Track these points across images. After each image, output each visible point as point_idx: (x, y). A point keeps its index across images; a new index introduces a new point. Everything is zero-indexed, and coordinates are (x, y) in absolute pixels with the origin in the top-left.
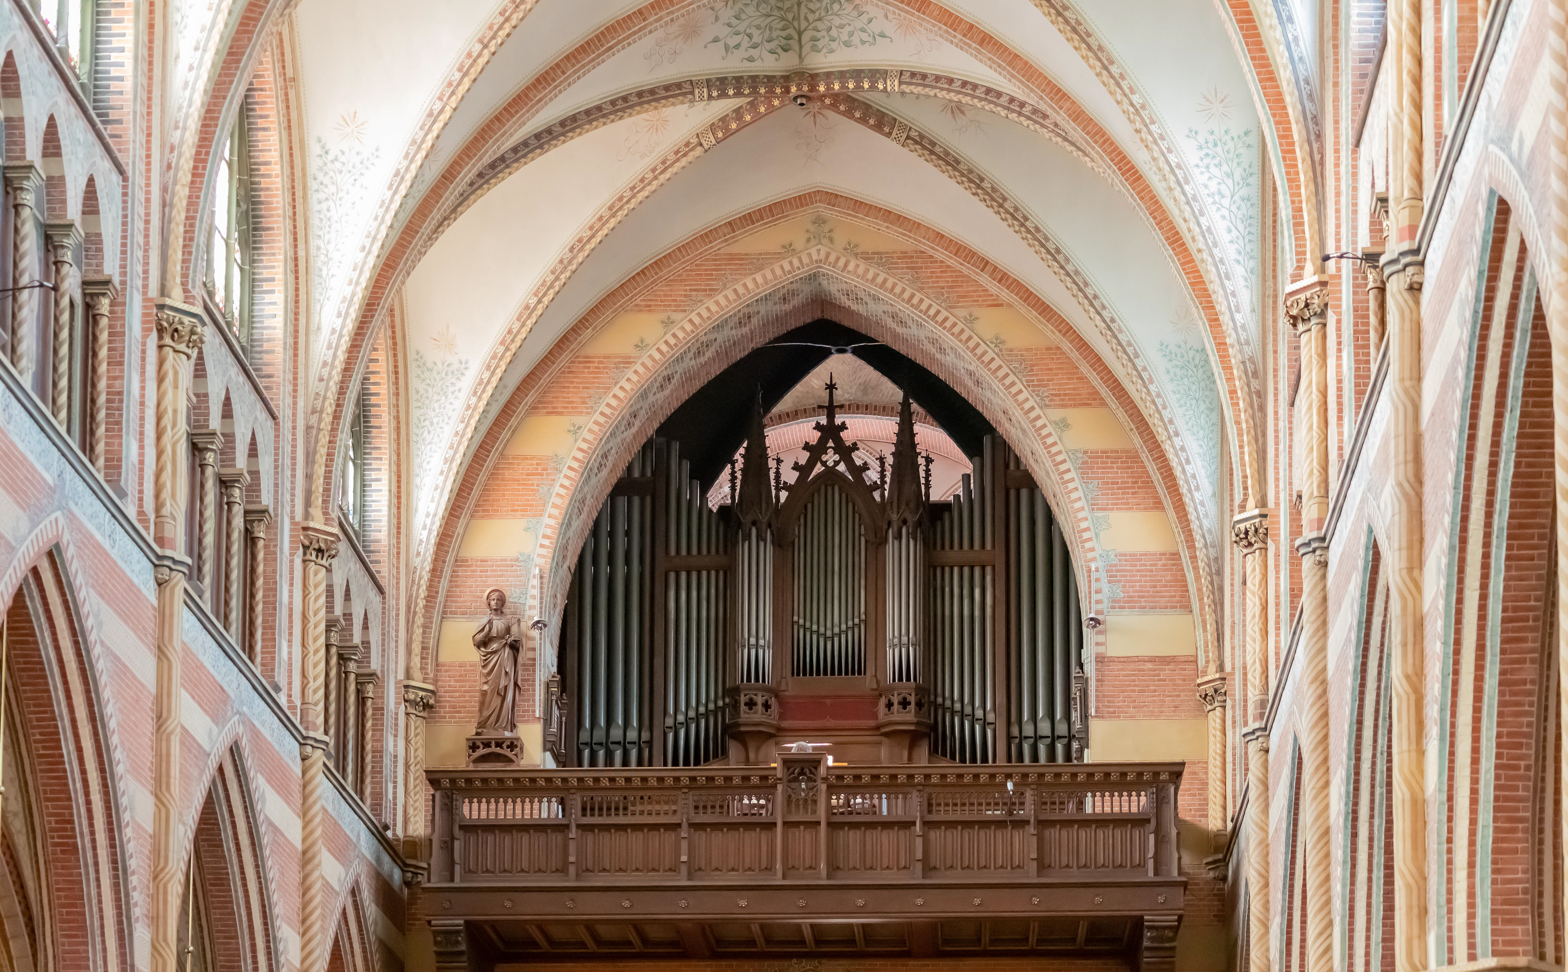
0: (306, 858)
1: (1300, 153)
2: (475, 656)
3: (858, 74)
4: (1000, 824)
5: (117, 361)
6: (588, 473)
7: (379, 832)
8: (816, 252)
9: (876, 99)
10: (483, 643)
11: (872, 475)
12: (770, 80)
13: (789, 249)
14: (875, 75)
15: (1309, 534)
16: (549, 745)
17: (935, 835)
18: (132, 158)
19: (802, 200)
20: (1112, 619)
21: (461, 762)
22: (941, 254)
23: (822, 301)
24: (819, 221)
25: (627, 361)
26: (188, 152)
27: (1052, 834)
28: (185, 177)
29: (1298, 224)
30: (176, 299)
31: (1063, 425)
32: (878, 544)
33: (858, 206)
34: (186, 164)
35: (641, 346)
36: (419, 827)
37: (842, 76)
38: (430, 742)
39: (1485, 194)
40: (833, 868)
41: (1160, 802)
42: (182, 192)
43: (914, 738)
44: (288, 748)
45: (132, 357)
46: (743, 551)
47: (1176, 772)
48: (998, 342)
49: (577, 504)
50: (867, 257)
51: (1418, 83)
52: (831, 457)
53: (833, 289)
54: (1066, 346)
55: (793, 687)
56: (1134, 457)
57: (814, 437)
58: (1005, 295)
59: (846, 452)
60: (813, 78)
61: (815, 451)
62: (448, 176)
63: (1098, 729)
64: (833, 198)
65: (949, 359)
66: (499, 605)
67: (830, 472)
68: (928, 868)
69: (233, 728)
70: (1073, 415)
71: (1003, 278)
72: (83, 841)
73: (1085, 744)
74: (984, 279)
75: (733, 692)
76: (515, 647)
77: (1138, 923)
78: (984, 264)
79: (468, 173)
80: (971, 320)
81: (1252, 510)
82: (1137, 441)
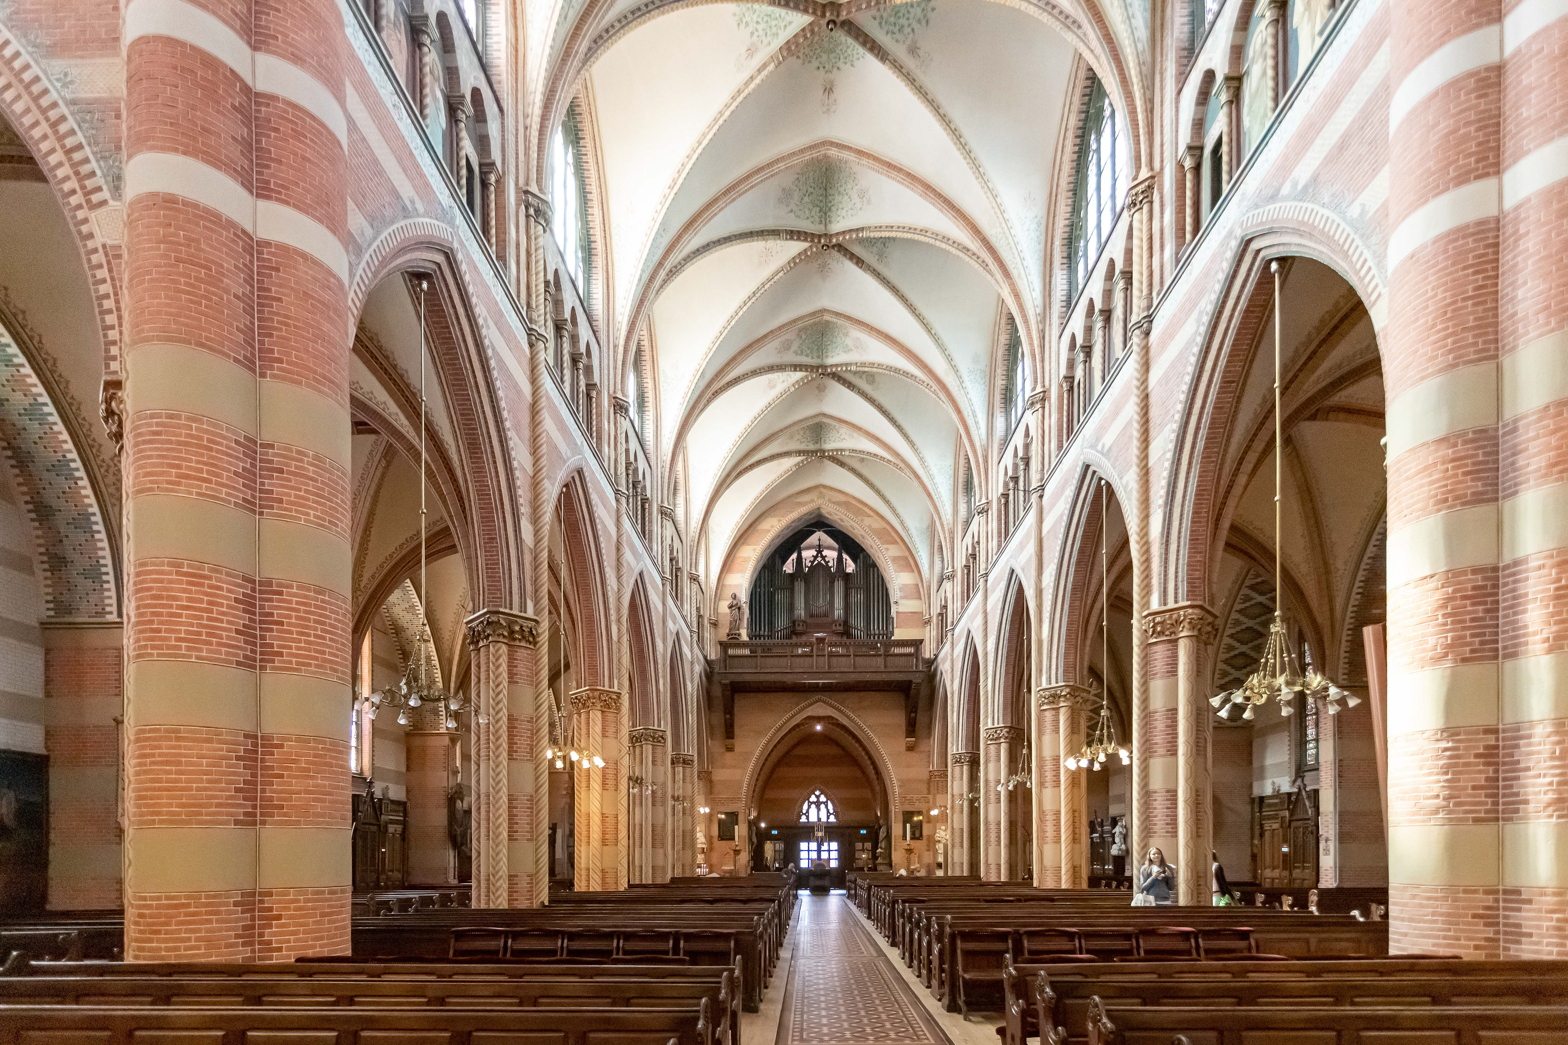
0: (692, 663)
1: (982, 466)
2: (728, 611)
3: (837, 450)
4: (874, 655)
5: (651, 522)
6: (758, 562)
7: (705, 657)
8: (820, 501)
9: (840, 457)
10: (730, 607)
11: (830, 564)
12: (812, 452)
13: (812, 501)
14: (842, 450)
15: (982, 572)
16: (748, 636)
17: (857, 659)
18: (653, 463)
19: (816, 487)
20: (900, 602)
21: (725, 639)
22: (854, 502)
23: (820, 515)
24: (821, 493)
25: (769, 531)
26: (668, 462)
27: (889, 658)
28: (668, 470)
29: (980, 486)
30: (666, 505)
31: (887, 549)
32: (832, 583)
33: (832, 489)
34: (668, 466)
35: (772, 527)
36: (713, 657)
37: (832, 450)
38: (716, 635)
39: (1081, 464)
40: (829, 667)
41: (918, 650)
42: (667, 474)
43: (842, 634)
44: (688, 633)
45: (655, 521)
46: (796, 584)
47: (921, 641)
48: (870, 526)
49: (755, 569)
50: (834, 503)
51: (1043, 437)
52: (819, 559)
53: (824, 512)
54: (888, 528)
55: (809, 621)
56: (906, 558)
57: (815, 553)
58: (872, 513)
59: (823, 558)
60: (824, 451)
61: (815, 557)
62: (728, 475)
63: (896, 631)
64: (825, 487)
65: (856, 531)
66: (734, 597)
67: (819, 563)
68: (855, 667)
69: (677, 626)
70: (891, 547)
71: (871, 509)
72: (646, 655)
73: (892, 634)
74: (866, 509)
75: (794, 622)
76: (739, 608)
77: (910, 682)
78: (866, 505)
79: (734, 474)
80: (862, 521)
81: (950, 569)
82: (907, 554)
